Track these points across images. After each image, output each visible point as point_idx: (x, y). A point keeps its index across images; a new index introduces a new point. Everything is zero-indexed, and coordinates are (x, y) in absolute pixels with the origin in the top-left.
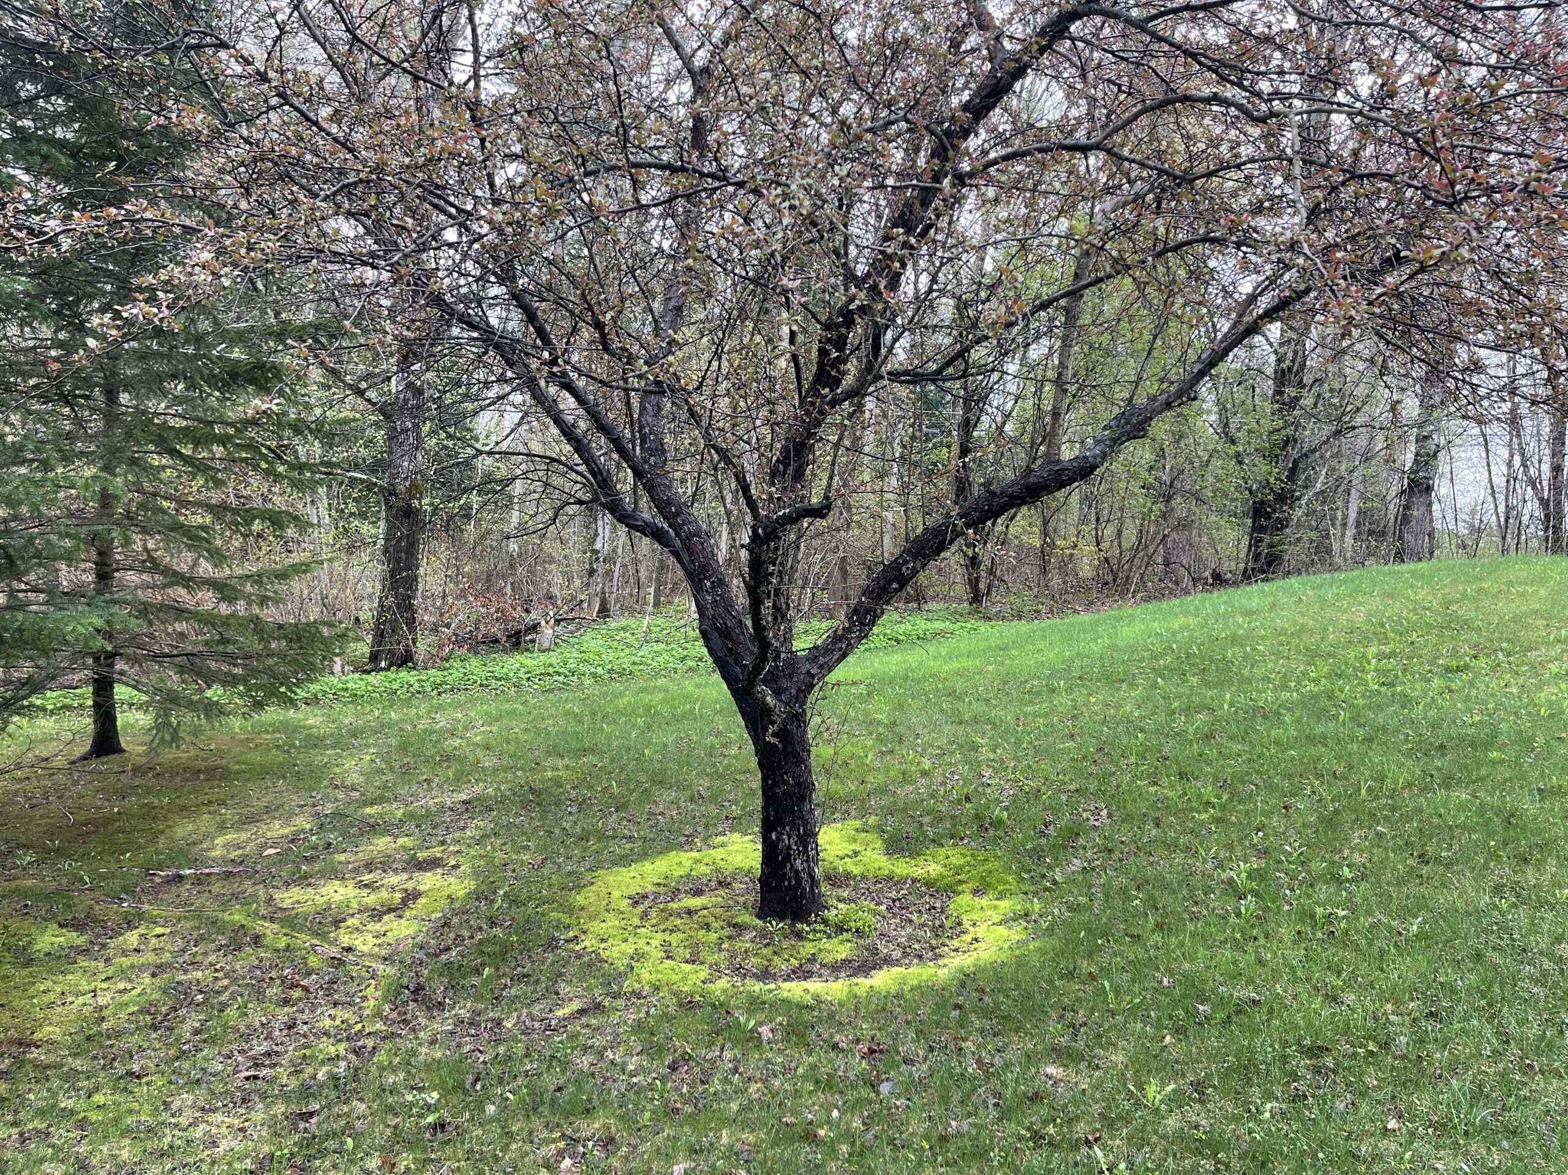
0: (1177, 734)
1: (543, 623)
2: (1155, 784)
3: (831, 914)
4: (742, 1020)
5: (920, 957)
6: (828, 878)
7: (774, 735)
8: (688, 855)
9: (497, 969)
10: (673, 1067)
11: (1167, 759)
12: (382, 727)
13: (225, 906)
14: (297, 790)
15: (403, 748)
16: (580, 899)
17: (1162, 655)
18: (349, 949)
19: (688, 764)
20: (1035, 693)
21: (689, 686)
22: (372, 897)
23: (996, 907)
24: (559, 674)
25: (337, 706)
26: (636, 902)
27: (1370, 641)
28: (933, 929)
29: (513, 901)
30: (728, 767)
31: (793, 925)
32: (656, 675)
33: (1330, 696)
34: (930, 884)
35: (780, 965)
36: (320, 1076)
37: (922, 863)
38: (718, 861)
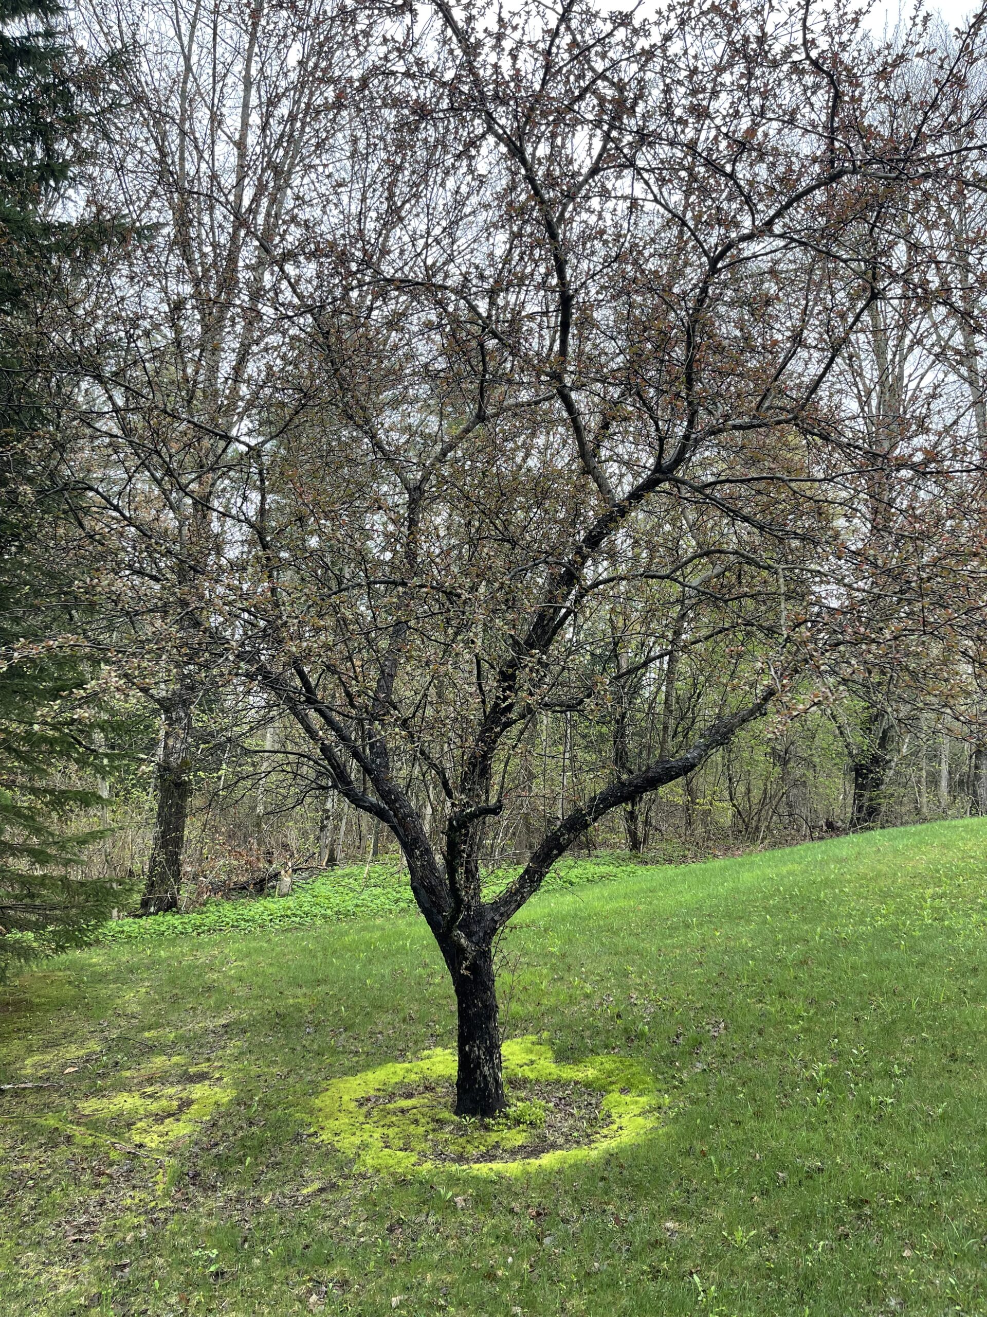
0: (780, 961)
1: (283, 872)
2: (761, 1001)
3: (511, 1111)
4: (443, 1192)
5: (578, 1143)
6: (510, 1082)
7: (467, 968)
8: (401, 1065)
9: (256, 1159)
10: (391, 1230)
11: (770, 981)
12: (153, 964)
13: (40, 1112)
14: (88, 1019)
15: (172, 982)
16: (317, 1102)
17: (772, 896)
18: (141, 1146)
19: (401, 991)
20: (674, 928)
21: (401, 923)
22: (155, 1104)
23: (637, 1102)
24: (295, 915)
25: (116, 947)
26: (362, 1104)
27: (927, 883)
28: (589, 1121)
29: (266, 1105)
30: (434, 992)
31: (482, 1120)
32: (375, 915)
33: (895, 929)
34: (588, 1085)
35: (472, 1151)
36: (128, 1238)
37: (583, 1068)
38: (425, 1070)
